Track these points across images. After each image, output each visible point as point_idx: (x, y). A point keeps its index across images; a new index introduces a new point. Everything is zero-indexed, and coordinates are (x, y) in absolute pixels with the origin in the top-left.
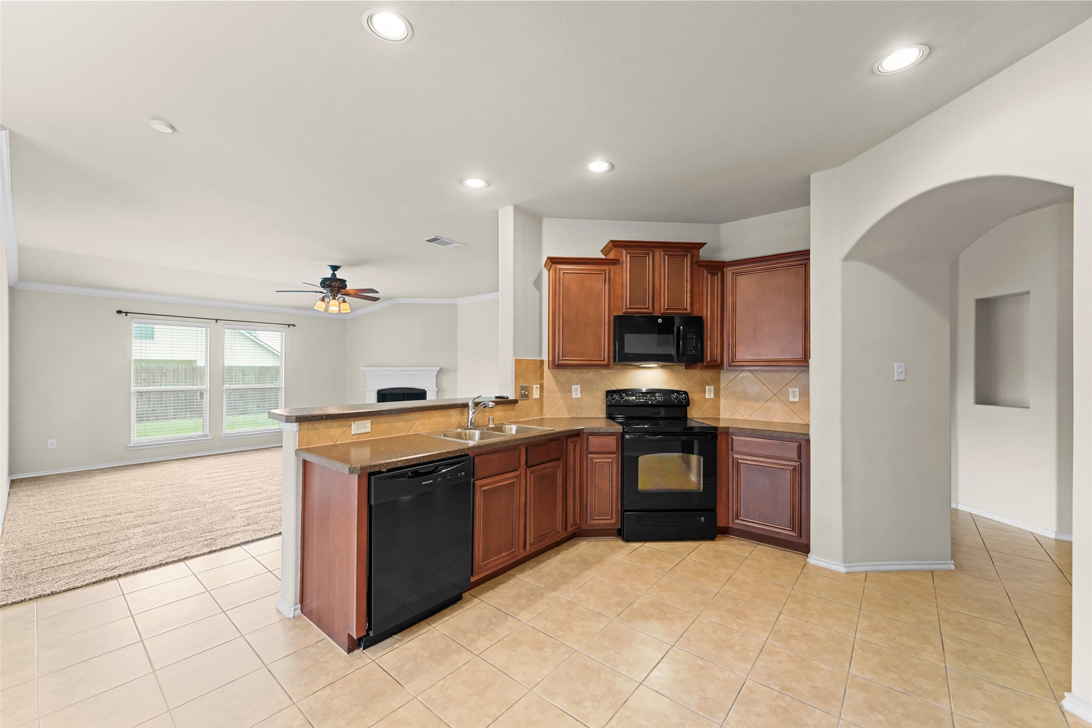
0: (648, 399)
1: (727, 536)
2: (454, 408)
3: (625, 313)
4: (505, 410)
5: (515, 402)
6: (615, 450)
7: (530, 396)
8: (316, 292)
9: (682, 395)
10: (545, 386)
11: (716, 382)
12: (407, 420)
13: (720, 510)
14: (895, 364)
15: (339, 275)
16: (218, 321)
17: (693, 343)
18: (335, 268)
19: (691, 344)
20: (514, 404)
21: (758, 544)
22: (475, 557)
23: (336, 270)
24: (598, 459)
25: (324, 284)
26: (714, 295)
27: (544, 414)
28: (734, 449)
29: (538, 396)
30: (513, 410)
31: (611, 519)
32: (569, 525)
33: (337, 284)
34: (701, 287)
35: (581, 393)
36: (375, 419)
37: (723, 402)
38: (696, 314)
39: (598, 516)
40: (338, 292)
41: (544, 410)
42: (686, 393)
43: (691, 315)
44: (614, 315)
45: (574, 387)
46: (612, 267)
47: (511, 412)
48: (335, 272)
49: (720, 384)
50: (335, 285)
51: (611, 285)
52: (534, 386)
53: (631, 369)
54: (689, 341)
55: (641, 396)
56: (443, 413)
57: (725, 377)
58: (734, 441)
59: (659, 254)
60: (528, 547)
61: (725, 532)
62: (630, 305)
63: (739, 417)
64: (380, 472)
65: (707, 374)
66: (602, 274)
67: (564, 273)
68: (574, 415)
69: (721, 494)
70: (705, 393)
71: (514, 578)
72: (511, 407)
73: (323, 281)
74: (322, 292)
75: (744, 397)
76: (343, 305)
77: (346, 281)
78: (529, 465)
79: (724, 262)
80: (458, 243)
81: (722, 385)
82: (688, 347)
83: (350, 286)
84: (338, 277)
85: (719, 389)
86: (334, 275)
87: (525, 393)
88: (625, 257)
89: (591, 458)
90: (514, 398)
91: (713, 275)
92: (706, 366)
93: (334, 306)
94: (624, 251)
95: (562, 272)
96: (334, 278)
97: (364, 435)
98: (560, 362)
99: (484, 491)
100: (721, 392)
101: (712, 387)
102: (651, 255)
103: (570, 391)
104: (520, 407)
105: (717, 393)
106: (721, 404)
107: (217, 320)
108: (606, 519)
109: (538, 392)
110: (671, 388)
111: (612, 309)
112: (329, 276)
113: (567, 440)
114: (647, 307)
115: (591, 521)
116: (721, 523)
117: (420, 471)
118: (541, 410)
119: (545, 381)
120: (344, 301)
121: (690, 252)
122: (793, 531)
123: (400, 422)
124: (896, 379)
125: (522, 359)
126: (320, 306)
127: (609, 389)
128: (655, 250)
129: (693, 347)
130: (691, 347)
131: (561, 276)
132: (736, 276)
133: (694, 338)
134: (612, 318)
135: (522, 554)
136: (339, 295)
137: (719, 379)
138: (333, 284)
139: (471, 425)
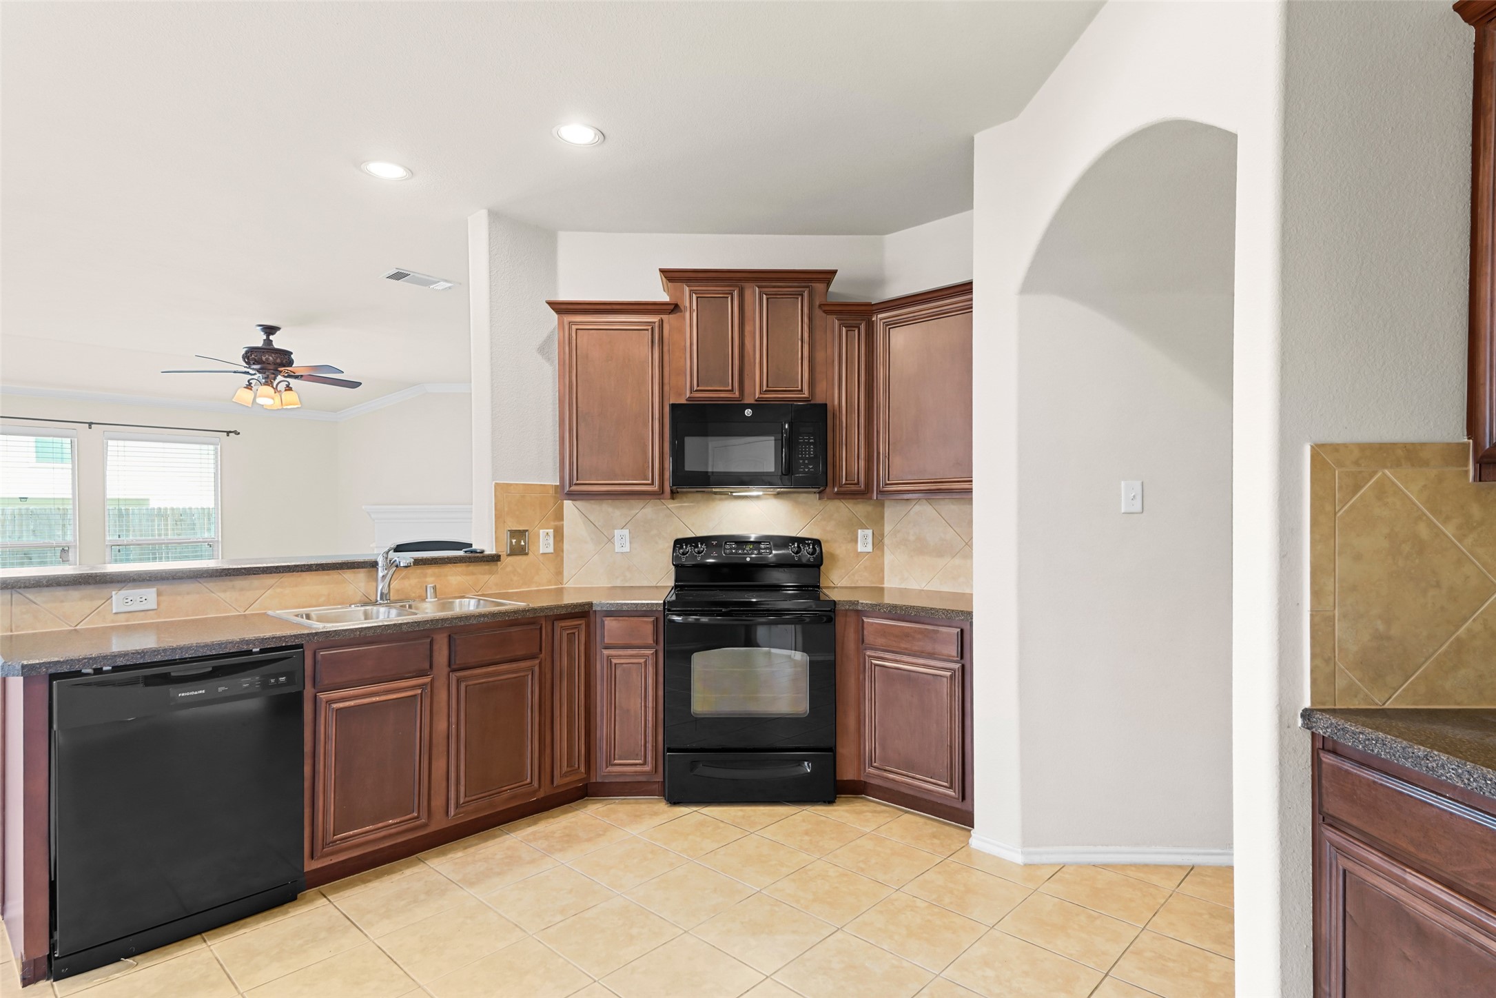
0: (745, 554)
1: (862, 798)
2: (348, 568)
3: (689, 399)
4: (473, 574)
5: (495, 559)
6: (650, 641)
7: (532, 548)
8: (235, 372)
9: (809, 545)
10: (566, 531)
11: (877, 522)
12: (242, 589)
13: (846, 750)
14: (1123, 483)
15: (278, 341)
16: (93, 426)
17: (809, 451)
18: (270, 330)
19: (806, 455)
20: (492, 563)
21: (907, 812)
22: (318, 825)
23: (273, 334)
24: (621, 657)
25: (248, 359)
26: (853, 363)
27: (565, 580)
28: (866, 641)
29: (551, 550)
30: (491, 573)
31: (645, 763)
32: (557, 773)
33: (271, 358)
34: (829, 351)
35: (630, 543)
36: (164, 587)
37: (888, 558)
38: (819, 400)
39: (620, 759)
40: (276, 372)
41: (565, 573)
42: (817, 542)
43: (812, 402)
44: (671, 403)
45: (617, 532)
46: (665, 317)
47: (487, 577)
48: (271, 337)
49: (883, 525)
50: (267, 359)
51: (666, 349)
52: (541, 531)
53: (721, 499)
54: (802, 448)
55: (734, 549)
56: (326, 577)
57: (891, 512)
58: (865, 626)
59: (753, 293)
60: (452, 812)
61: (856, 790)
62: (698, 386)
63: (913, 585)
64: (78, 674)
65: (859, 509)
66: (647, 330)
67: (577, 329)
68: (618, 583)
69: (849, 720)
70: (856, 541)
71: (422, 865)
72: (487, 567)
73: (247, 352)
74: (248, 373)
75: (921, 548)
76: (287, 396)
77: (292, 353)
78: (454, 667)
79: (870, 305)
80: (446, 281)
81: (888, 528)
82: (801, 459)
83: (300, 361)
84: (276, 345)
85: (882, 535)
86: (268, 342)
87: (519, 544)
88: (687, 298)
89: (608, 657)
90: (494, 552)
91: (850, 328)
92: (838, 493)
93: (266, 397)
94: (687, 289)
95: (574, 327)
96: (268, 348)
97: (143, 613)
98: (574, 488)
99: (338, 710)
100: (886, 541)
101: (869, 532)
102: (736, 294)
103: (610, 540)
104: (509, 569)
105: (878, 542)
106: (886, 563)
107: (90, 424)
108: (636, 765)
109: (551, 541)
110: (793, 534)
111: (666, 394)
112: (260, 344)
113: (553, 623)
114: (730, 388)
115: (607, 767)
116: (848, 772)
117: (173, 674)
118: (559, 572)
119: (565, 523)
120: (288, 388)
121: (808, 287)
122: (951, 787)
123: (225, 591)
124: (1123, 512)
125: (511, 485)
126: (247, 396)
127: (680, 536)
128: (746, 285)
129: (809, 459)
130: (807, 459)
131: (574, 335)
132: (889, 328)
133: (812, 443)
134: (667, 409)
135: (438, 824)
136: (280, 378)
137: (882, 517)
138: (264, 358)
139: (381, 599)
